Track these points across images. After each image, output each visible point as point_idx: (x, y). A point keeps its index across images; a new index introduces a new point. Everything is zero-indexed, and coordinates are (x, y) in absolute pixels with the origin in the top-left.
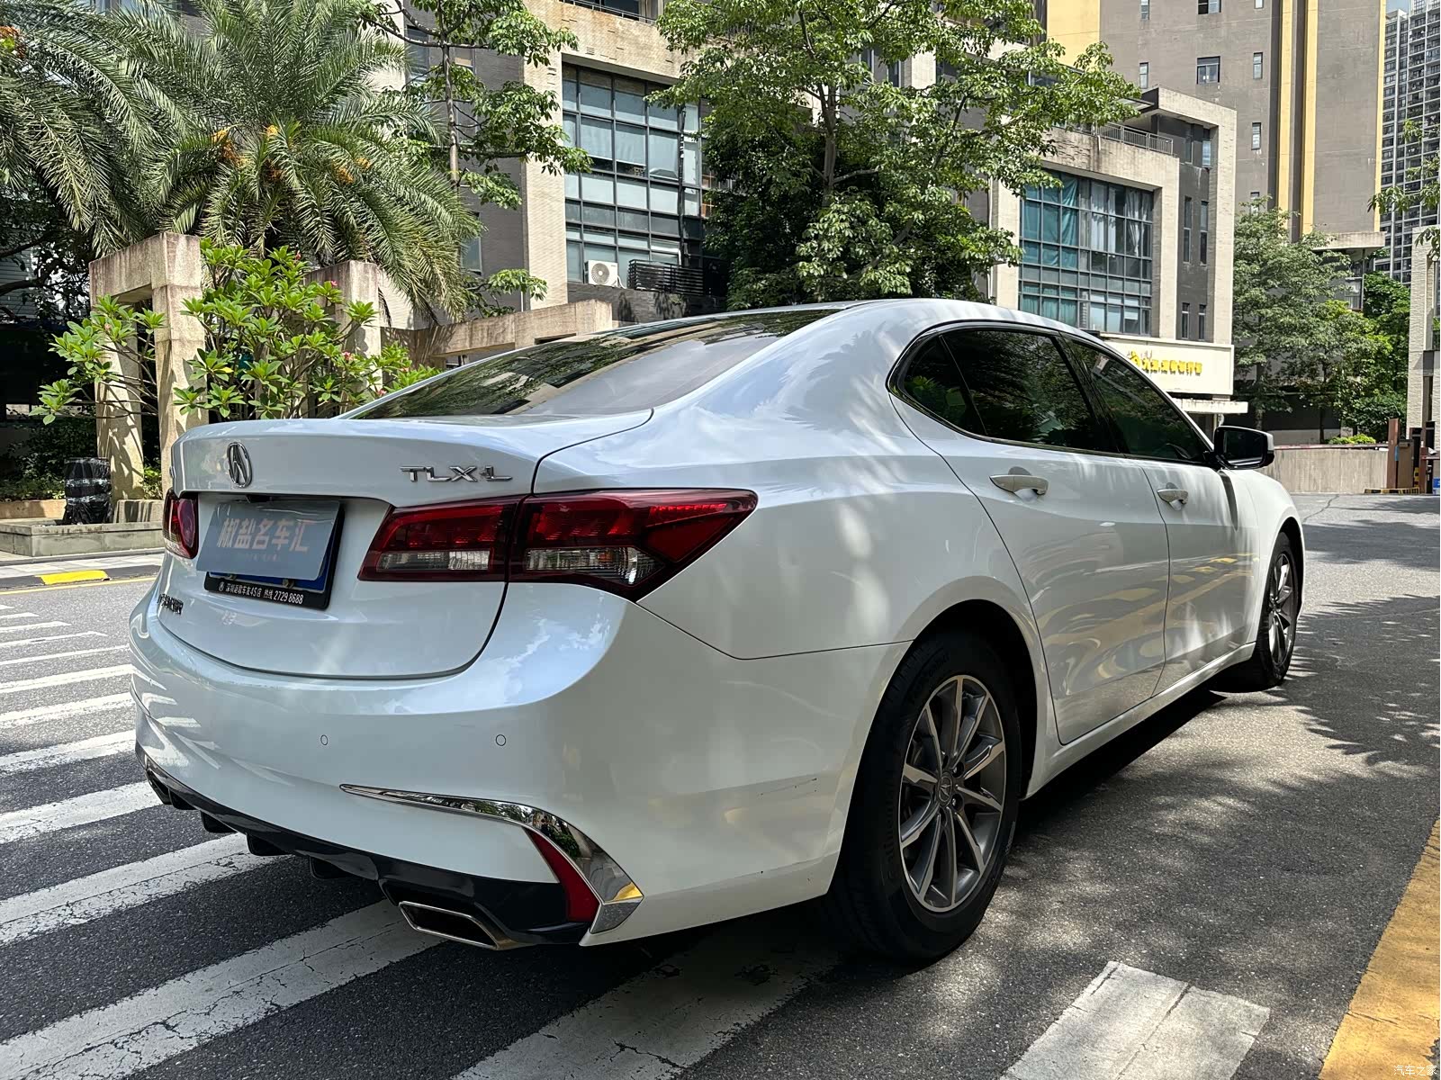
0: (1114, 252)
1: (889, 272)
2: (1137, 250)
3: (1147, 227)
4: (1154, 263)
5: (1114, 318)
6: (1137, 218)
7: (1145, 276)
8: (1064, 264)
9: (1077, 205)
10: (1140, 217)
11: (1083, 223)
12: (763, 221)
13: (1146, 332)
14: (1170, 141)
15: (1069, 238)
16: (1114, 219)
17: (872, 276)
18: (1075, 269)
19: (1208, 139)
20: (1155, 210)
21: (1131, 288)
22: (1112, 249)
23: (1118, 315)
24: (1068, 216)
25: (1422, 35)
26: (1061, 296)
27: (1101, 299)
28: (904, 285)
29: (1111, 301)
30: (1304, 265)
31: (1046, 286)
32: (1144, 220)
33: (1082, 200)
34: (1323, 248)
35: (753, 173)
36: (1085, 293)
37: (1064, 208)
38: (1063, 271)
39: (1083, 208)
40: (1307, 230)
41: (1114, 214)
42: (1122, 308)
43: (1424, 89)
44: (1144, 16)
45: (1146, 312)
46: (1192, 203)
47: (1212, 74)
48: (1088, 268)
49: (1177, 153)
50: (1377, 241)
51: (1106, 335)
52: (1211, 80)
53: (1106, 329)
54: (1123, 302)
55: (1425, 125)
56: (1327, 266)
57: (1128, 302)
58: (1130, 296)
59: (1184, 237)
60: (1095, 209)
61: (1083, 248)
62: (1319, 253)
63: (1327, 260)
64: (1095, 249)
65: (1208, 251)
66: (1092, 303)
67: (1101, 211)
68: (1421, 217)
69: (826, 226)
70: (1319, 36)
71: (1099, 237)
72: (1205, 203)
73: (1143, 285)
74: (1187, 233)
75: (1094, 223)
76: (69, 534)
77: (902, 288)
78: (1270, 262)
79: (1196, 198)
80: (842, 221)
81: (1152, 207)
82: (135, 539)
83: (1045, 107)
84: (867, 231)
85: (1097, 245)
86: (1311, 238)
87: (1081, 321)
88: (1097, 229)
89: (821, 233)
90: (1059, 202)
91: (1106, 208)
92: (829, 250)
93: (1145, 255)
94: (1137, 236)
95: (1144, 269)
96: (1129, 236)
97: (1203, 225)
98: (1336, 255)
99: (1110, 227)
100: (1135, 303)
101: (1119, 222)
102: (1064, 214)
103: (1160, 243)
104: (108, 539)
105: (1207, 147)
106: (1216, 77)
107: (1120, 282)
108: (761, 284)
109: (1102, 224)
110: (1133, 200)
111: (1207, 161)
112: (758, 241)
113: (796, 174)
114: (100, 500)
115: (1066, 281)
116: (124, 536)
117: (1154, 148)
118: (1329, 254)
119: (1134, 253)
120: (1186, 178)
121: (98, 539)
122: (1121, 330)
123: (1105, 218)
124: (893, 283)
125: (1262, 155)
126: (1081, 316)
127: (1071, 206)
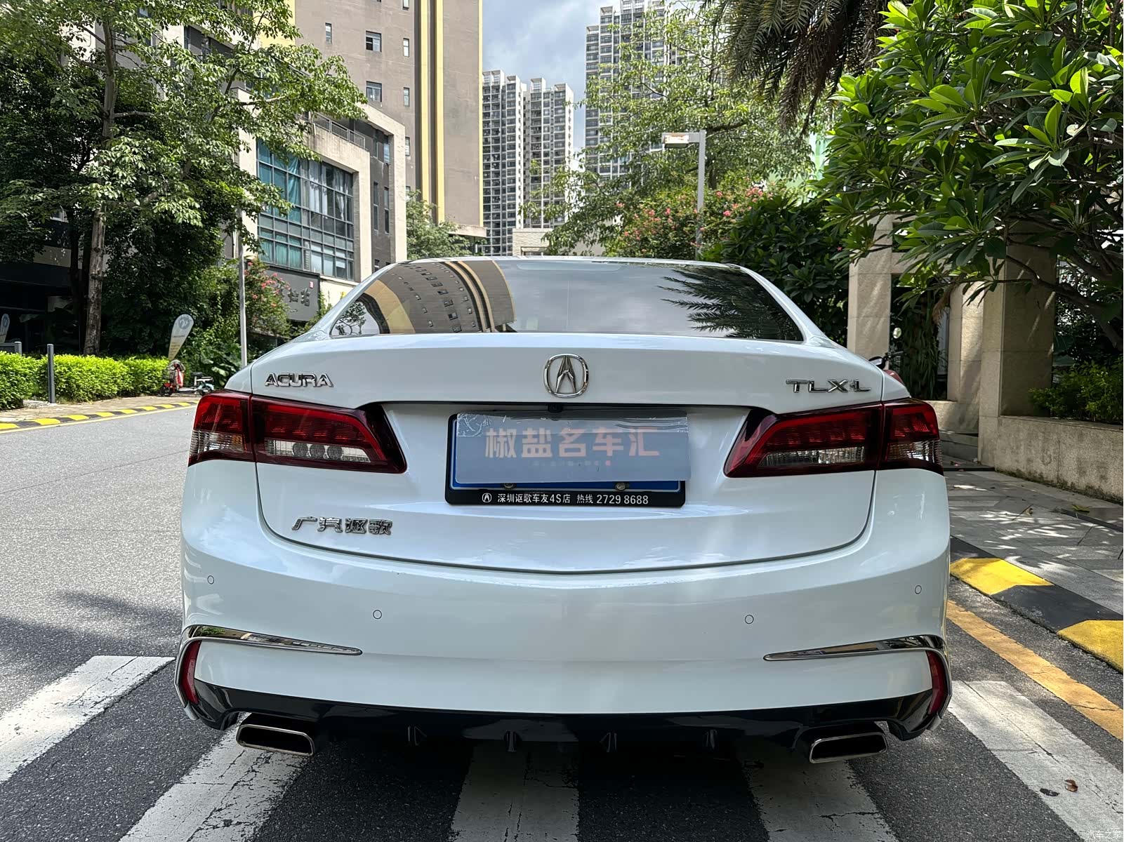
0: (326, 214)
1: (182, 205)
2: (342, 216)
3: (349, 200)
4: (355, 227)
5: (329, 265)
6: (341, 191)
7: (349, 236)
8: (291, 219)
9: (299, 174)
10: (344, 191)
11: (303, 189)
12: (28, 137)
13: (351, 278)
14: (364, 139)
15: (293, 199)
16: (325, 189)
17: (166, 206)
18: (299, 223)
19: (387, 142)
20: (354, 187)
21: (340, 244)
22: (325, 212)
23: (331, 263)
24: (292, 181)
25: (489, 100)
26: (289, 243)
27: (318, 249)
28: (196, 218)
29: (326, 251)
30: (444, 243)
31: (277, 233)
32: (347, 193)
33: (302, 171)
34: (453, 233)
35: (14, 90)
36: (307, 243)
37: (290, 174)
38: (290, 223)
39: (303, 176)
40: (441, 218)
41: (325, 185)
42: (334, 258)
43: (491, 136)
44: (328, 39)
45: (351, 263)
46: (378, 187)
47: (376, 94)
48: (309, 224)
49: (368, 148)
50: (481, 233)
51: (324, 278)
52: (376, 99)
53: (323, 273)
54: (334, 253)
55: (492, 160)
56: (456, 245)
57: (338, 254)
58: (339, 250)
59: (374, 211)
60: (312, 179)
61: (305, 207)
62: (451, 236)
63: (457, 241)
64: (313, 210)
65: (390, 224)
66: (313, 251)
67: (317, 181)
68: (491, 220)
69: (118, 155)
70: (445, 87)
71: (316, 201)
72: (387, 189)
73: (348, 243)
74: (376, 208)
75: (312, 191)
77: (195, 221)
78: (423, 238)
79: (381, 185)
80: (134, 153)
81: (352, 186)
83: (303, 95)
84: (158, 166)
85: (314, 207)
86: (446, 224)
87: (305, 265)
88: (314, 194)
89: (114, 160)
90: (285, 169)
91: (320, 180)
92: (123, 177)
93: (348, 220)
94: (342, 205)
95: (347, 230)
96: (337, 204)
97: (386, 204)
98: (461, 239)
99: (323, 194)
100: (342, 255)
101: (329, 192)
102: (290, 179)
103: (358, 213)
105: (386, 148)
106: (379, 97)
107: (331, 238)
108: (39, 196)
109: (317, 191)
110: (338, 177)
111: (387, 158)
112: (24, 155)
113: (83, 102)
115: (293, 232)
117: (352, 141)
118: (457, 238)
119: (340, 218)
120: (374, 167)
122: (334, 274)
123: (320, 187)
124: (187, 215)
125: (411, 161)
126: (305, 260)
127: (294, 173)
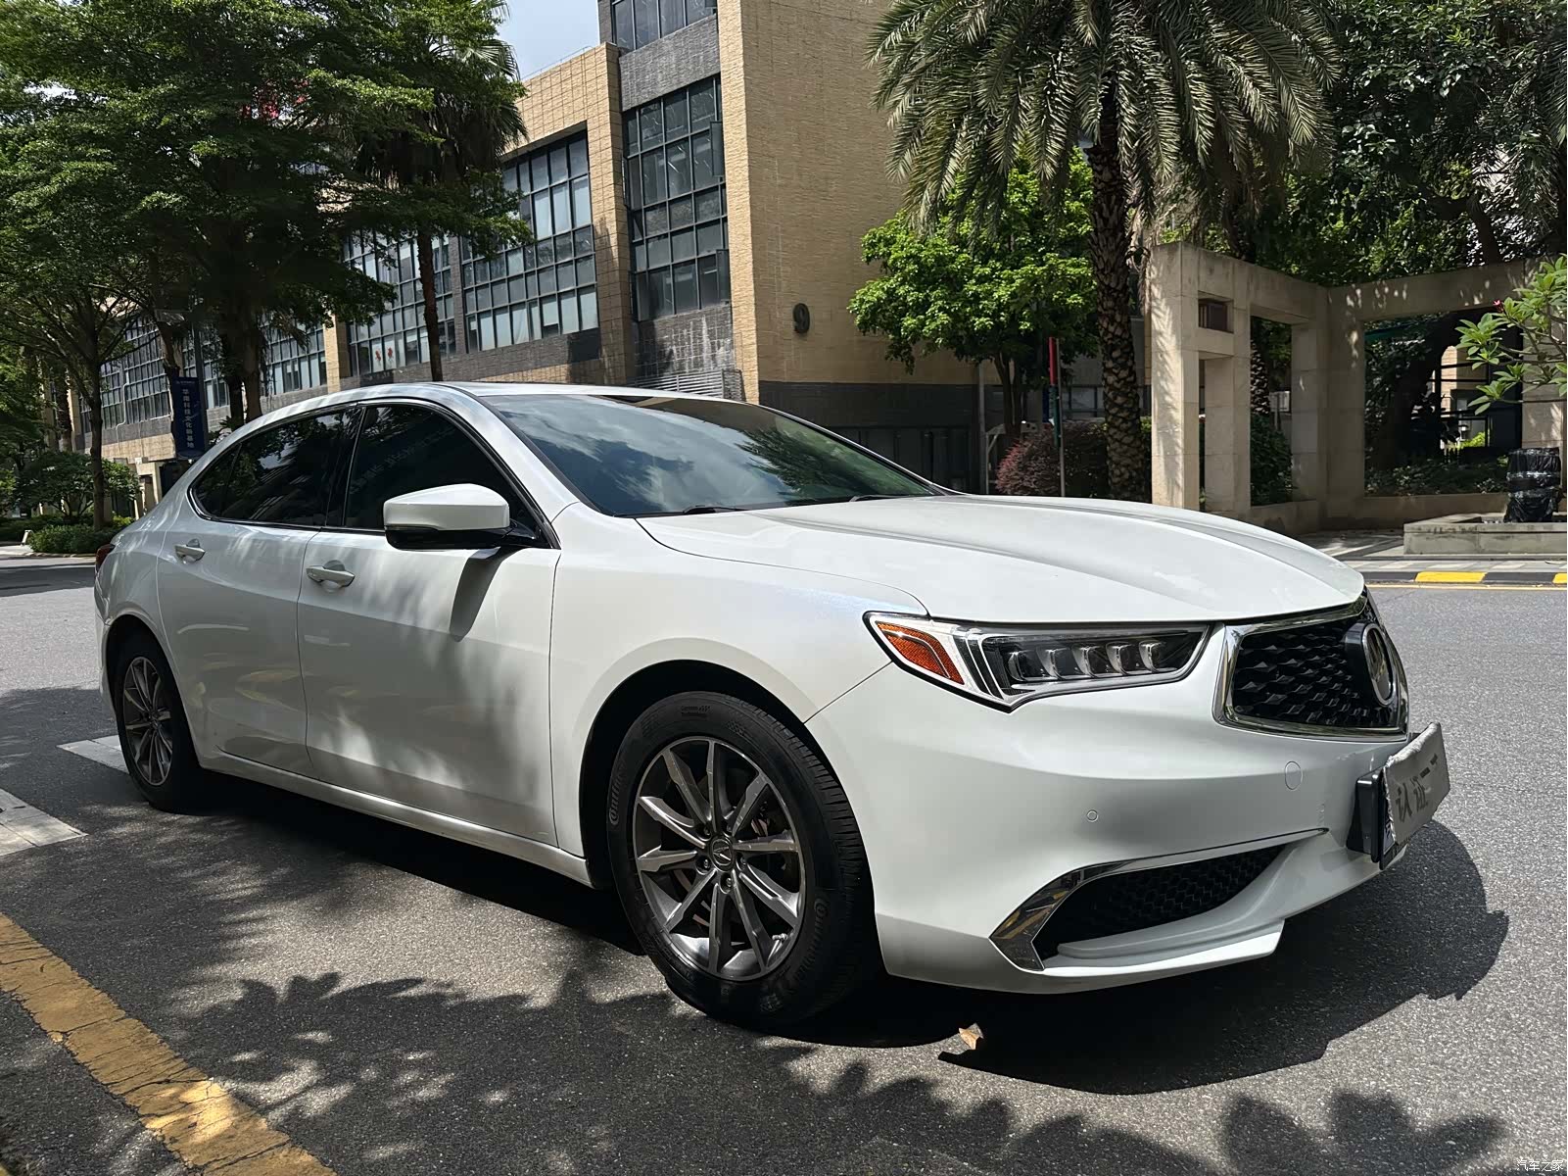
76: (1441, 532)
82: (1515, 542)
104: (1484, 540)
114: (1536, 495)
116: (1502, 538)
121: (1473, 540)
